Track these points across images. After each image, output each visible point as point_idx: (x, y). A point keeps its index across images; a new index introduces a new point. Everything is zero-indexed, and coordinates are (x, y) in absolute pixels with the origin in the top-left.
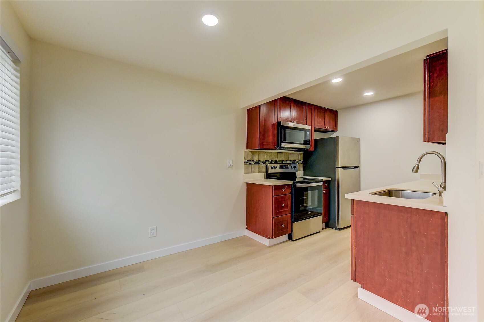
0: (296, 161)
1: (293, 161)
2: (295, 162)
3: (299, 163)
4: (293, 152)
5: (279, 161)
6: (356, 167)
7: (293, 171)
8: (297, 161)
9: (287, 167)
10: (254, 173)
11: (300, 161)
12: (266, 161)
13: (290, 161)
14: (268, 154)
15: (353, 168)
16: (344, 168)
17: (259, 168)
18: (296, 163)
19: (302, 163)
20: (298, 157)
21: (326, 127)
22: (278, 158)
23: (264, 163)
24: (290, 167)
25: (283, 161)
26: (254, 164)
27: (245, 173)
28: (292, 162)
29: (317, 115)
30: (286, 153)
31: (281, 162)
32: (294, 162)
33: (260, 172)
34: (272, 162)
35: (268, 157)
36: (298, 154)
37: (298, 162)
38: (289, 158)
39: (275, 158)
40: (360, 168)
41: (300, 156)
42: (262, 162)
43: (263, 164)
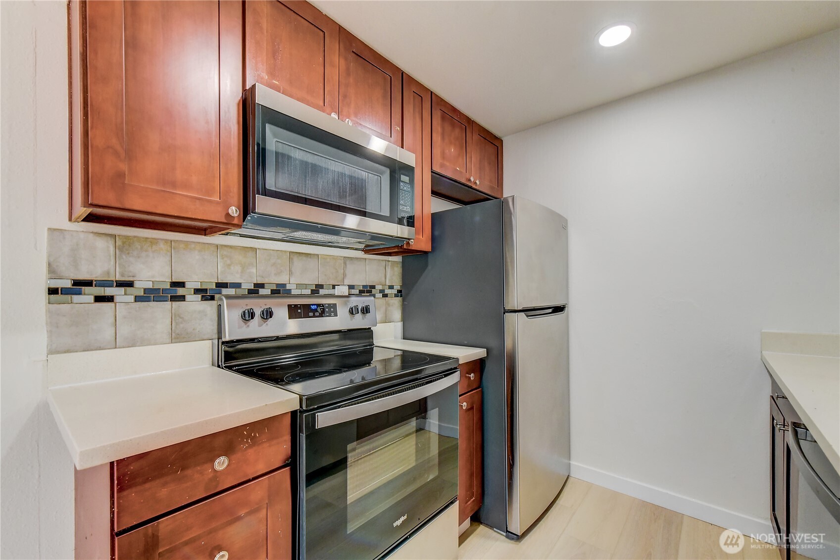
0: (373, 287)
1: (364, 286)
2: (370, 292)
3: (385, 296)
4: (361, 254)
5: (299, 286)
6: (558, 309)
7: (359, 322)
8: (379, 287)
9: (330, 312)
10: (132, 343)
11: (391, 287)
12: (221, 285)
13: (351, 287)
14: (238, 257)
15: (550, 310)
16: (530, 311)
17: (175, 318)
18: (374, 296)
19: (396, 296)
20: (383, 276)
21: (472, 179)
22: (291, 273)
23: (205, 294)
24: (342, 311)
25: (321, 286)
26: (138, 299)
27: (51, 352)
28: (356, 291)
29: (440, 129)
30: (334, 258)
31: (308, 292)
32: (367, 290)
33: (177, 337)
34: (262, 292)
35: (238, 268)
36: (384, 263)
37: (382, 291)
38: (344, 275)
39: (278, 273)
40: (568, 311)
41: (389, 270)
42: (197, 291)
43: (204, 298)
